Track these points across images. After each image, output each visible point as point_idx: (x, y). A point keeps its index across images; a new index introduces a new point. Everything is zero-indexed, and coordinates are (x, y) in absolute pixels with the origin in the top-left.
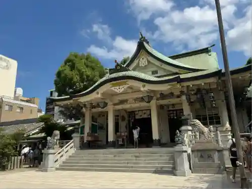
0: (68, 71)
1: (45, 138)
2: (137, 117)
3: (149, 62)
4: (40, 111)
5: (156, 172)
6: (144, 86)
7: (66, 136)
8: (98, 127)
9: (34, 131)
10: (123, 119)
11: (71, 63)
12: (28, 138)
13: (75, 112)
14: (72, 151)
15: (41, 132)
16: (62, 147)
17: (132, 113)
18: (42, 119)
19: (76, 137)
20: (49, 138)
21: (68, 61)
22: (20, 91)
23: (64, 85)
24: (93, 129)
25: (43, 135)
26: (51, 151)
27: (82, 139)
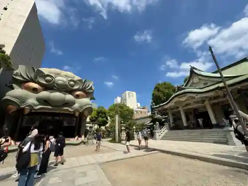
0: (157, 93)
1: (153, 125)
2: (199, 111)
3: (200, 79)
4: (148, 112)
5: (215, 142)
6: (197, 95)
7: (162, 124)
8: (177, 118)
9: (148, 122)
10: (191, 113)
11: (157, 89)
12: (146, 125)
13: (164, 112)
14: (166, 131)
15: (151, 122)
16: (160, 129)
17: (195, 110)
18: (150, 117)
19: (167, 125)
20: (155, 125)
21: (156, 88)
22: (139, 105)
23: (156, 100)
24: (175, 120)
25: (152, 124)
26: (157, 131)
27: (169, 125)
